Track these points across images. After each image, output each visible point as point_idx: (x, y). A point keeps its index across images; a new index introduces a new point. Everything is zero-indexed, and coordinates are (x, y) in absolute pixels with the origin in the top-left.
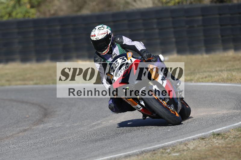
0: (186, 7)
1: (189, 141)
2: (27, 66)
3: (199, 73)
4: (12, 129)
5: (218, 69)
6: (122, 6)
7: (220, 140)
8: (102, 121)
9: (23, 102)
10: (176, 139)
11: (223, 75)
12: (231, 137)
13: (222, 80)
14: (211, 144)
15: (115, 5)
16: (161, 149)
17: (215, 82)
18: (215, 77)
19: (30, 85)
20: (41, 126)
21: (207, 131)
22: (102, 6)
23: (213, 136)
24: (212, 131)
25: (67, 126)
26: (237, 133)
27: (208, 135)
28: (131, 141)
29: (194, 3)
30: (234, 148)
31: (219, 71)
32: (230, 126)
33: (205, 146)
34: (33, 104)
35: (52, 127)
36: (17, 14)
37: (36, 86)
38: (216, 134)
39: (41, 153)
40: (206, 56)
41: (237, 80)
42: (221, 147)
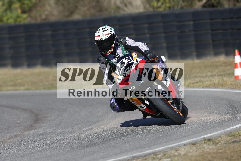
0: (177, 12)
1: (180, 146)
2: (19, 71)
3: (190, 78)
4: (3, 135)
5: (209, 74)
6: (113, 11)
7: (211, 145)
8: (93, 126)
9: (14, 108)
10: (167, 145)
11: (214, 80)
12: (222, 143)
13: (213, 85)
14: (202, 149)
15: (106, 10)
16: (152, 155)
17: (206, 87)
18: (206, 82)
19: (21, 91)
20: (32, 132)
21: (198, 137)
22: (93, 11)
23: (204, 141)
24: (203, 137)
25: (58, 131)
26: (228, 139)
27: (199, 140)
28: (122, 147)
29: (185, 8)
30: (225, 154)
31: (211, 76)
32: (221, 131)
33: (196, 151)
34: (24, 110)
35: (43, 133)
36: (8, 19)
37: (27, 92)
38: (207, 140)
39: (32, 159)
40: (197, 61)
41: (228, 85)
42: (212, 152)
